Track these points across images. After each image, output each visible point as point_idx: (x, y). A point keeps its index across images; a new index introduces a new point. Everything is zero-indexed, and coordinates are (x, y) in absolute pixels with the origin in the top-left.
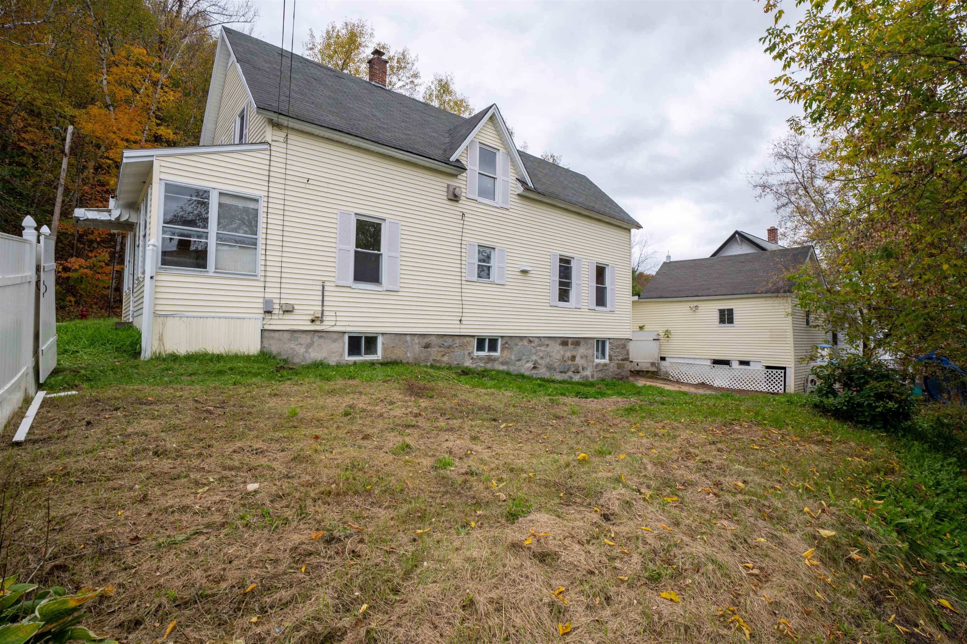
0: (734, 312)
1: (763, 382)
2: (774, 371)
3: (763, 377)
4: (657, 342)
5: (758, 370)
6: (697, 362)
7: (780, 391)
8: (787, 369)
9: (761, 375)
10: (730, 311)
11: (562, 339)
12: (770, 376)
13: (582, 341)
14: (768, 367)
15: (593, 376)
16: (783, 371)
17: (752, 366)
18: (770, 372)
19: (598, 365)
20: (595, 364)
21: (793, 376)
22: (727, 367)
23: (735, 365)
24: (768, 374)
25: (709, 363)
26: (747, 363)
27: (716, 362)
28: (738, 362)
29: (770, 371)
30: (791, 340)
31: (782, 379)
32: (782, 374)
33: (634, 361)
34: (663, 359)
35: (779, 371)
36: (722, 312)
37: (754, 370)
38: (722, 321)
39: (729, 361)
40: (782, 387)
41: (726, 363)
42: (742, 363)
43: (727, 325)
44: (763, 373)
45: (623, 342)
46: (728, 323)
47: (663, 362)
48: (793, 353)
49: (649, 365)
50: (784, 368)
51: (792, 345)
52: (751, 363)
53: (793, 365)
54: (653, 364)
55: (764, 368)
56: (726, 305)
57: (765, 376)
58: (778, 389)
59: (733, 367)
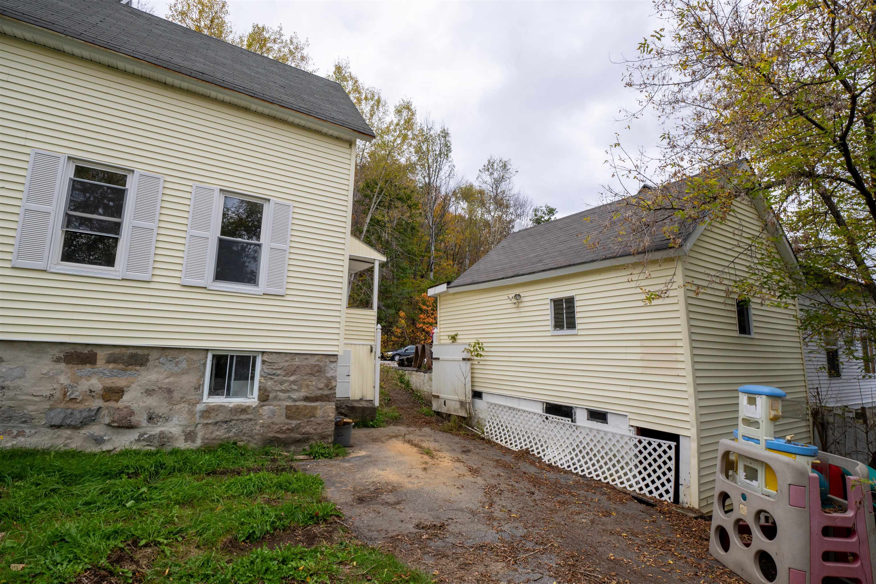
0: (577, 304)
1: (632, 465)
2: (655, 442)
3: (632, 454)
4: (469, 363)
5: (622, 436)
7: (666, 497)
8: (681, 438)
11: (68, 349)
12: (646, 453)
13: (154, 355)
14: (642, 432)
15: (190, 436)
16: (673, 444)
17: (612, 426)
18: (645, 443)
19: (209, 411)
20: (200, 407)
21: (694, 462)
22: (567, 420)
23: (581, 417)
24: (641, 447)
25: (539, 409)
26: (601, 417)
27: (552, 409)
28: (585, 414)
29: (645, 440)
30: (688, 366)
31: (672, 465)
32: (672, 453)
33: (441, 396)
34: (477, 395)
35: (665, 444)
36: (557, 303)
37: (614, 435)
38: (558, 325)
39: (571, 408)
40: (671, 487)
41: (567, 412)
42: (594, 415)
43: (566, 331)
44: (632, 444)
45: (312, 361)
46: (568, 328)
47: (477, 401)
48: (691, 402)
49: (458, 405)
50: (675, 438)
51: (690, 379)
52: (610, 418)
53: (693, 432)
54: (462, 404)
55: (632, 433)
56: (563, 290)
57: (636, 451)
58: (662, 490)
59: (578, 423)
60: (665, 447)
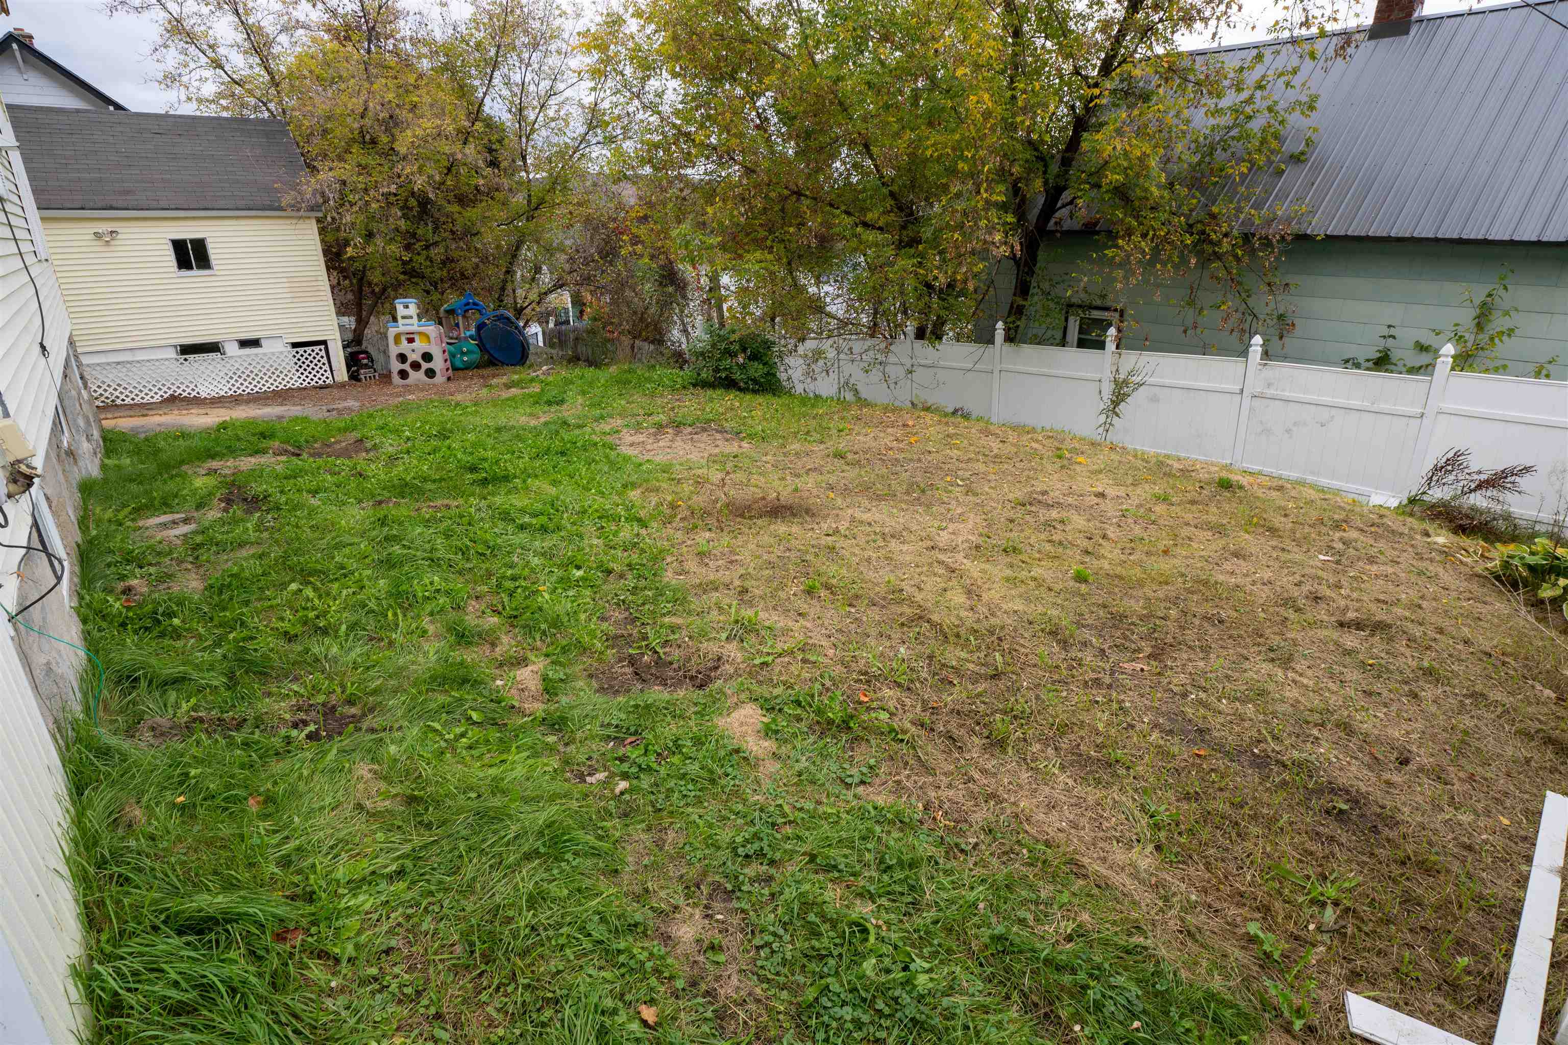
0: (209, 246)
1: (293, 371)
2: (308, 349)
3: (292, 363)
5: (281, 353)
6: (141, 356)
7: (328, 382)
8: (329, 343)
9: (287, 360)
10: (200, 246)
12: (303, 359)
14: (295, 345)
16: (322, 347)
17: (267, 347)
18: (301, 352)
21: (340, 353)
22: (212, 355)
23: (232, 349)
24: (298, 356)
25: (172, 354)
26: (254, 343)
27: (187, 350)
28: (236, 345)
29: (301, 350)
30: (328, 294)
31: (325, 360)
32: (323, 353)
35: (316, 349)
36: (179, 246)
37: (273, 354)
38: (183, 263)
39: (216, 344)
40: (328, 374)
41: (212, 348)
42: (245, 344)
43: (195, 272)
44: (290, 356)
46: (199, 268)
50: (324, 343)
51: (331, 302)
52: (263, 342)
53: (336, 335)
55: (289, 348)
56: (188, 231)
57: (295, 360)
58: (323, 378)
59: (229, 354)
60: (317, 351)
